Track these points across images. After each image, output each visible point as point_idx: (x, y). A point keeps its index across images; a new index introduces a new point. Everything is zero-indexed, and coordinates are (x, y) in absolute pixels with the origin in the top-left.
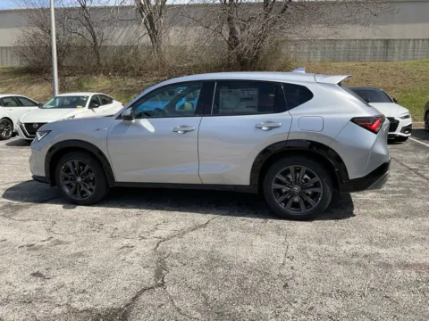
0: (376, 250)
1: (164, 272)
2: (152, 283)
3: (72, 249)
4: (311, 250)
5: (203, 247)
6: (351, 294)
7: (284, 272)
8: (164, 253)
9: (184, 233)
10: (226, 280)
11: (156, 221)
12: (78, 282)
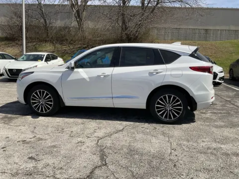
0: (219, 145)
1: (105, 157)
2: (100, 163)
3: (49, 143)
4: (184, 145)
5: (124, 143)
6: (212, 170)
7: (172, 157)
8: (103, 146)
9: (111, 135)
10: (141, 162)
11: (94, 127)
12: (57, 163)
